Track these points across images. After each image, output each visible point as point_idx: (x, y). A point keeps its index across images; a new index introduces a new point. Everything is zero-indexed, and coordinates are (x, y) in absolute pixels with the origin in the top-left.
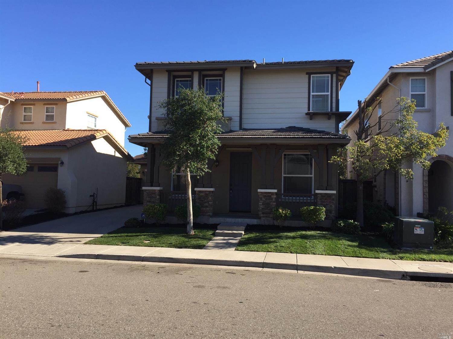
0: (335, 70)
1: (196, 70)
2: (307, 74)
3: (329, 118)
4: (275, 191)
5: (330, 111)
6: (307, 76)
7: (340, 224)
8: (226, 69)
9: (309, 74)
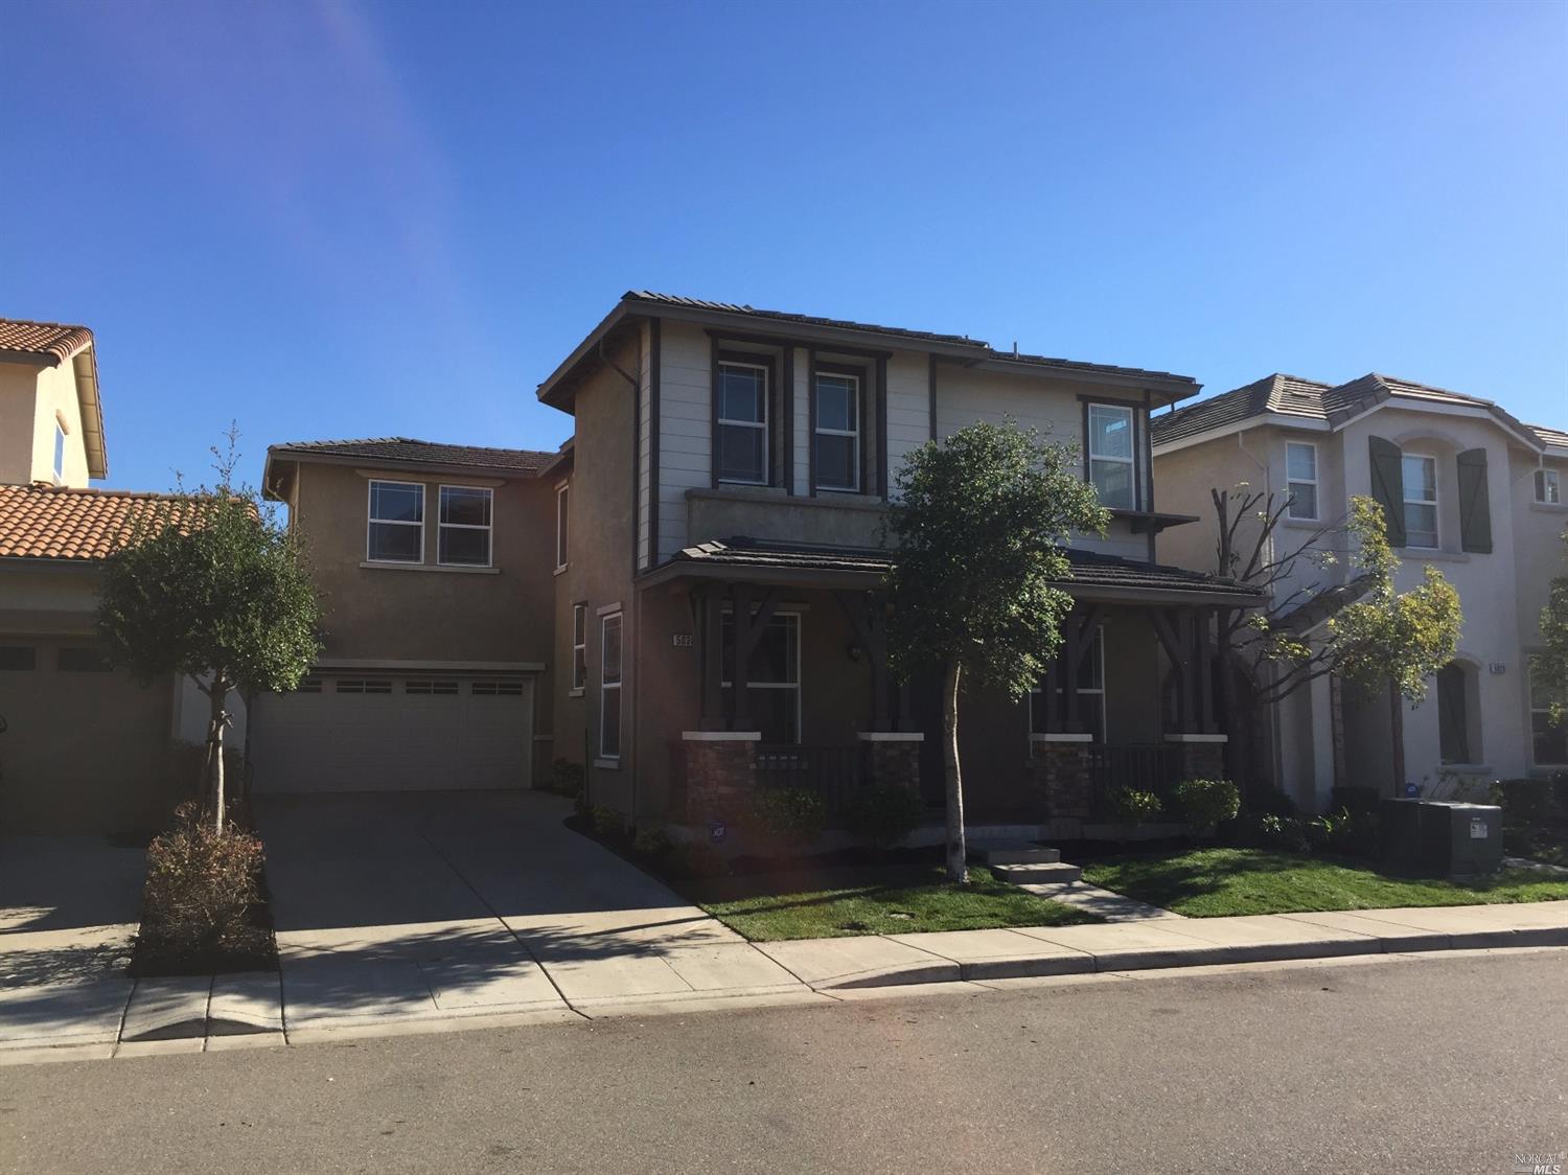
0: (1140, 399)
1: (801, 344)
2: (1080, 398)
3: (1134, 531)
4: (1088, 738)
5: (1134, 509)
6: (1079, 405)
7: (1271, 825)
8: (889, 355)
9: (1085, 400)
